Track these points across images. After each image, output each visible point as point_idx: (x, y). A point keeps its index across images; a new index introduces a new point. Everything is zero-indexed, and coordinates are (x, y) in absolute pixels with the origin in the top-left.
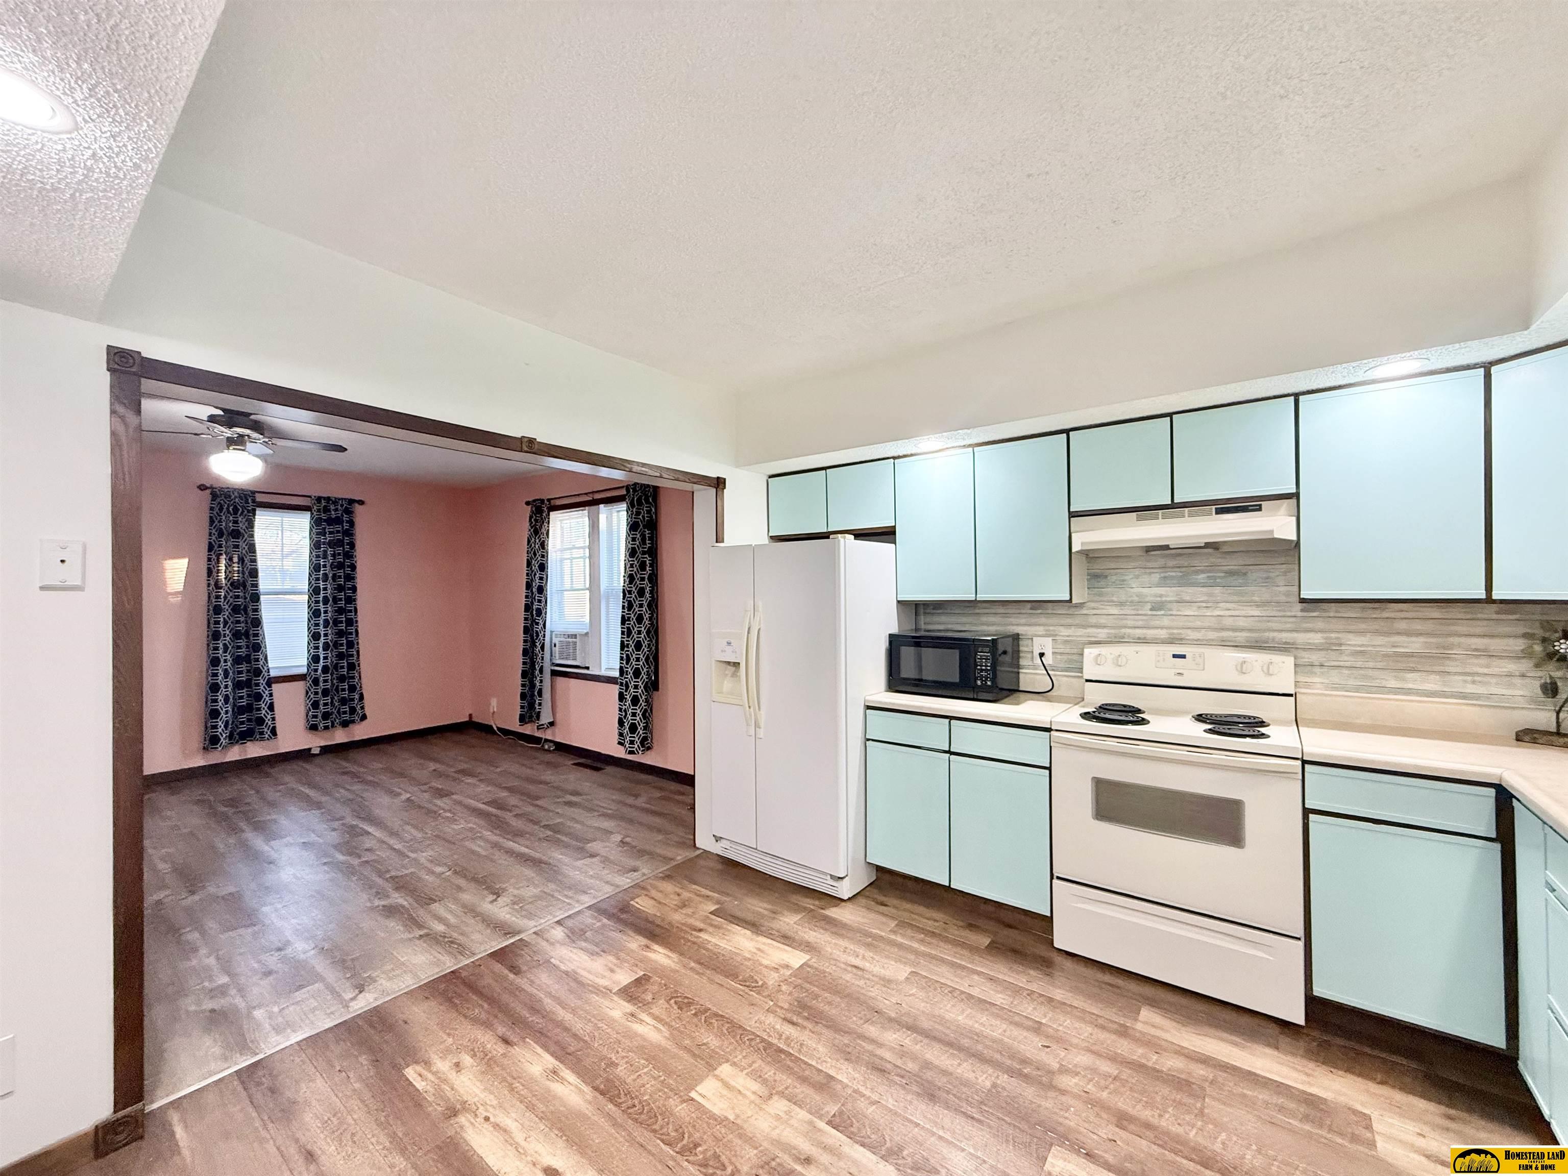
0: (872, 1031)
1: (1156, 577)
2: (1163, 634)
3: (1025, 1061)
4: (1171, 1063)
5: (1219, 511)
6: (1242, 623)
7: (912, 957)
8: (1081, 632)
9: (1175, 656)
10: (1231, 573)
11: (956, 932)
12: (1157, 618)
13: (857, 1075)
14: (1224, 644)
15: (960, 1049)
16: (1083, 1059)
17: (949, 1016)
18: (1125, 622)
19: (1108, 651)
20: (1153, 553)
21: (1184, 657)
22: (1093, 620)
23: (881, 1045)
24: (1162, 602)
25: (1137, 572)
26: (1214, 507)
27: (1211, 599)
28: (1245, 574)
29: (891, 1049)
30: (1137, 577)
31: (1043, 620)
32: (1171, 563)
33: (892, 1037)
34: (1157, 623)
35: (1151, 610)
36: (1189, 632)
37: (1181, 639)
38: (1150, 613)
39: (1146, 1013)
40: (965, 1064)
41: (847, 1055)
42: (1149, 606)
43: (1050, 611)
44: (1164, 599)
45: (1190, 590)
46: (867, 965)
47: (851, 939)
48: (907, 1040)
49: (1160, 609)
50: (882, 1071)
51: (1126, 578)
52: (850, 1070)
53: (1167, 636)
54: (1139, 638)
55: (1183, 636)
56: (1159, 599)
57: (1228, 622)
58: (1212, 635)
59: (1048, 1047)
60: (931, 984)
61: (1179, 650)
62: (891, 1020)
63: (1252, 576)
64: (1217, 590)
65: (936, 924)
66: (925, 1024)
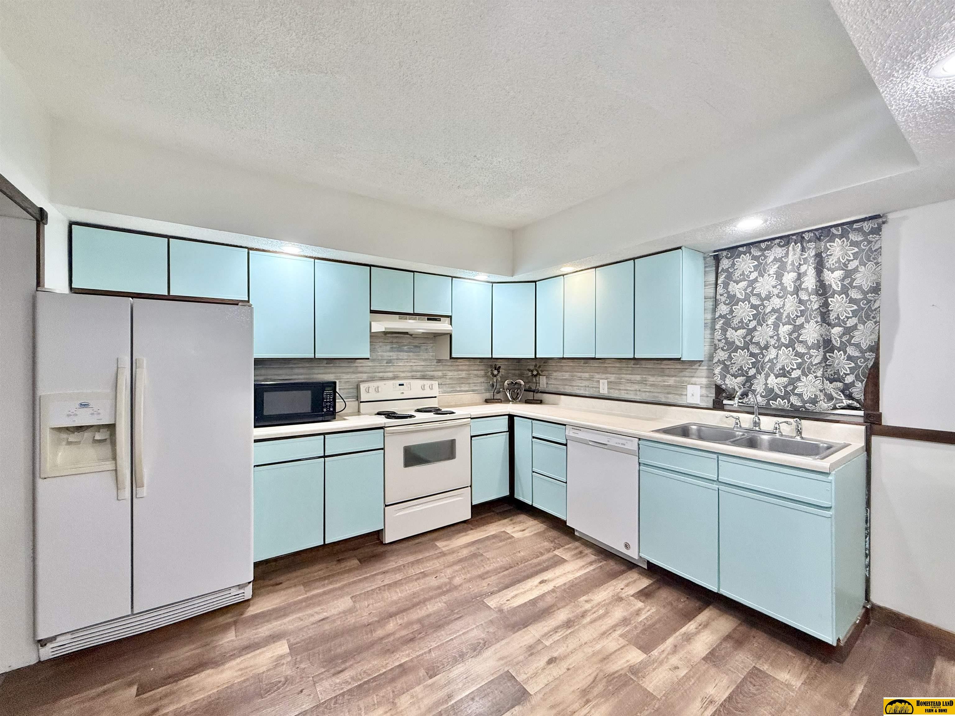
0: (380, 633)
1: (388, 347)
2: (390, 375)
3: (439, 587)
4: (465, 553)
5: (428, 319)
6: (419, 368)
7: (340, 592)
8: (353, 376)
9: (400, 385)
10: (416, 346)
11: (337, 568)
12: (388, 367)
13: (407, 652)
14: (413, 378)
15: (418, 604)
16: (449, 571)
17: (395, 598)
18: (375, 369)
19: (373, 385)
20: (387, 335)
21: (403, 385)
22: (360, 369)
23: (393, 634)
24: (390, 360)
25: (381, 344)
26: (427, 317)
27: (409, 358)
28: (420, 347)
29: (399, 630)
30: (381, 347)
31: (333, 370)
32: (395, 340)
33: (391, 626)
34: (388, 370)
35: (386, 363)
36: (400, 373)
37: (398, 377)
38: (386, 365)
39: (439, 544)
40: (428, 606)
41: (390, 651)
42: (385, 362)
43: (338, 365)
44: (392, 358)
45: (402, 354)
46: (325, 614)
47: (293, 612)
48: (400, 620)
49: (390, 363)
50: (412, 640)
51: (376, 347)
52: (401, 654)
53: (393, 376)
54: (381, 378)
55: (399, 376)
56: (389, 358)
57: (414, 368)
58: (409, 374)
59: (437, 577)
60: (368, 594)
61: (401, 382)
62: (378, 622)
63: (423, 348)
64: (411, 354)
65: (323, 571)
66: (393, 609)
